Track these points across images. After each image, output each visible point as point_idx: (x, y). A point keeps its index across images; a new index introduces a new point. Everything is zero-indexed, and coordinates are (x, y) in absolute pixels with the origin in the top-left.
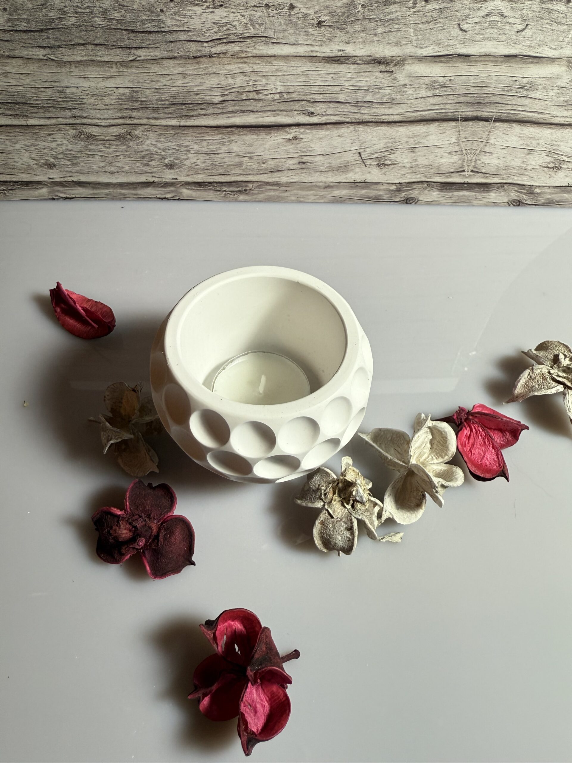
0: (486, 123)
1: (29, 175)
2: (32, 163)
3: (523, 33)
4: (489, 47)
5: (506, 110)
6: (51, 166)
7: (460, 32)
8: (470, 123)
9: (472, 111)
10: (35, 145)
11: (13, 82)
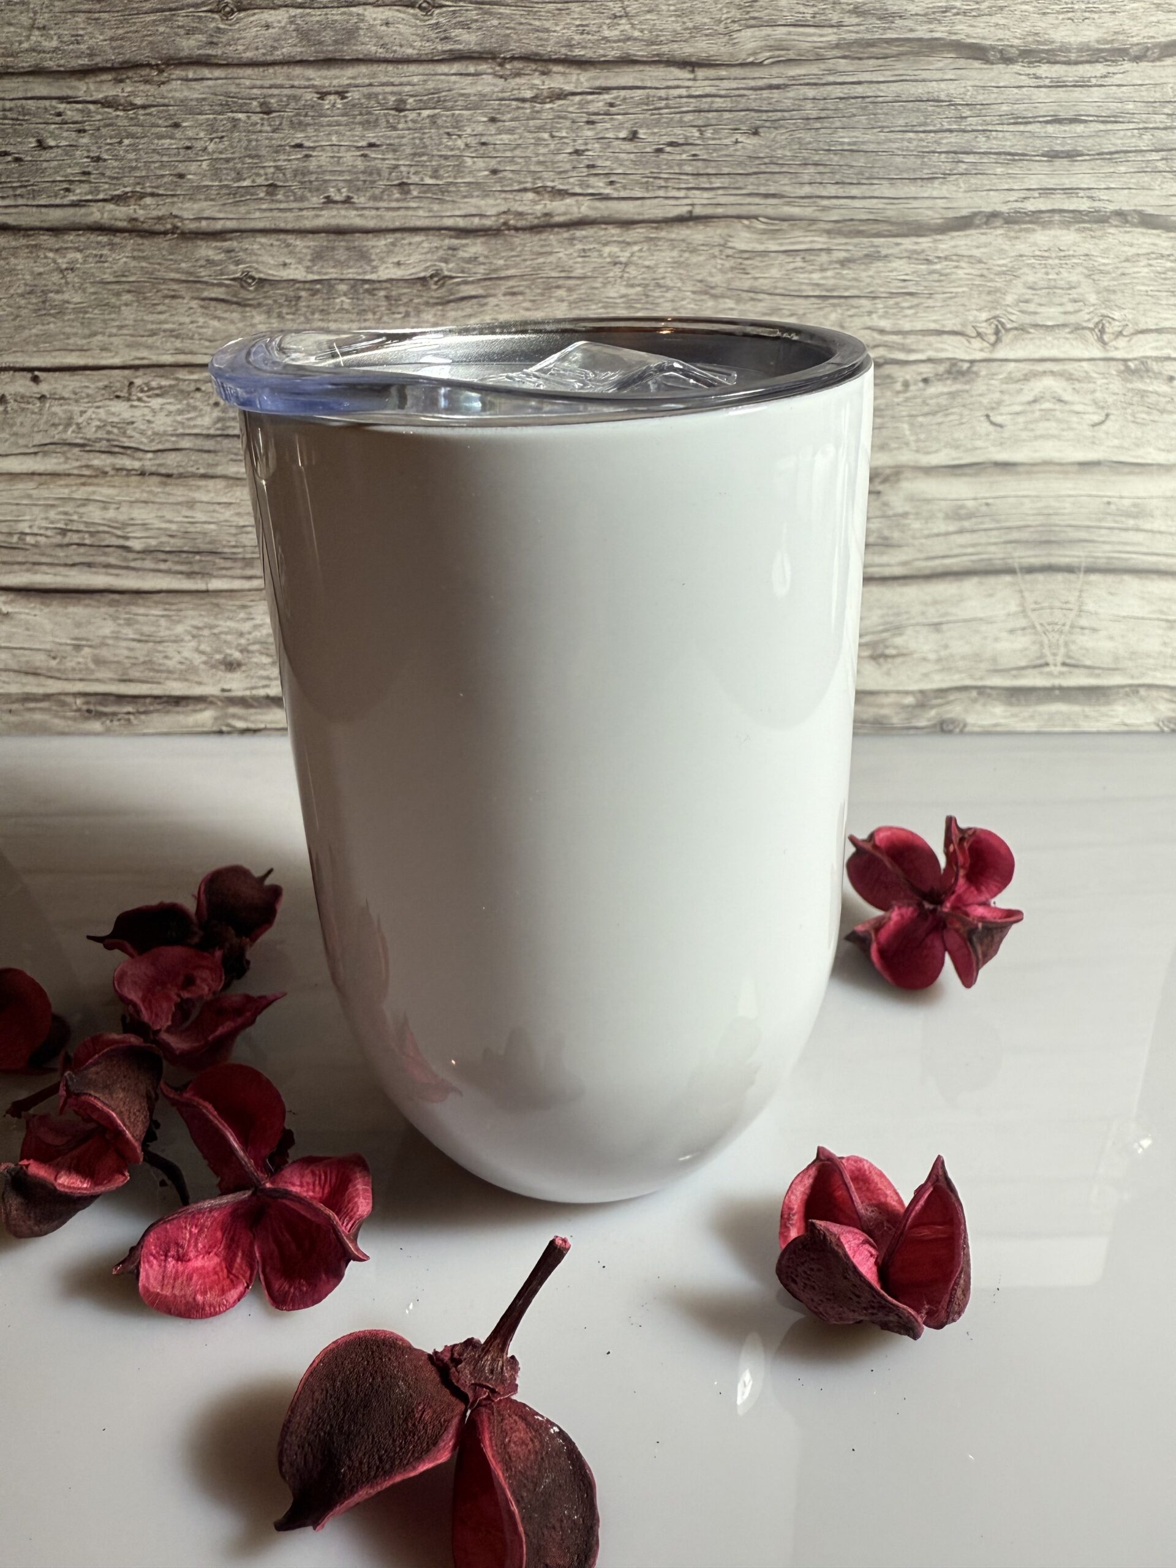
0: (1072, 577)
1: (186, 684)
2: (198, 659)
3: (1104, 427)
4: (1048, 450)
5: (1104, 552)
6: (231, 666)
7: (991, 428)
8: (1040, 577)
9: (1039, 556)
10: (211, 627)
11: (200, 516)
